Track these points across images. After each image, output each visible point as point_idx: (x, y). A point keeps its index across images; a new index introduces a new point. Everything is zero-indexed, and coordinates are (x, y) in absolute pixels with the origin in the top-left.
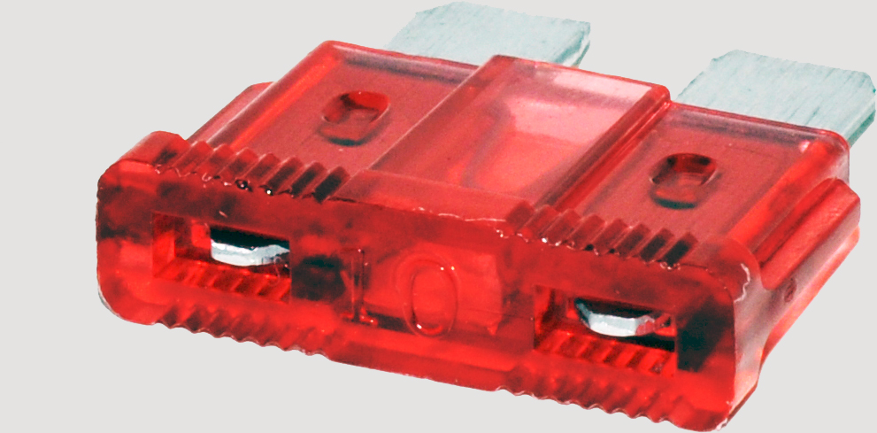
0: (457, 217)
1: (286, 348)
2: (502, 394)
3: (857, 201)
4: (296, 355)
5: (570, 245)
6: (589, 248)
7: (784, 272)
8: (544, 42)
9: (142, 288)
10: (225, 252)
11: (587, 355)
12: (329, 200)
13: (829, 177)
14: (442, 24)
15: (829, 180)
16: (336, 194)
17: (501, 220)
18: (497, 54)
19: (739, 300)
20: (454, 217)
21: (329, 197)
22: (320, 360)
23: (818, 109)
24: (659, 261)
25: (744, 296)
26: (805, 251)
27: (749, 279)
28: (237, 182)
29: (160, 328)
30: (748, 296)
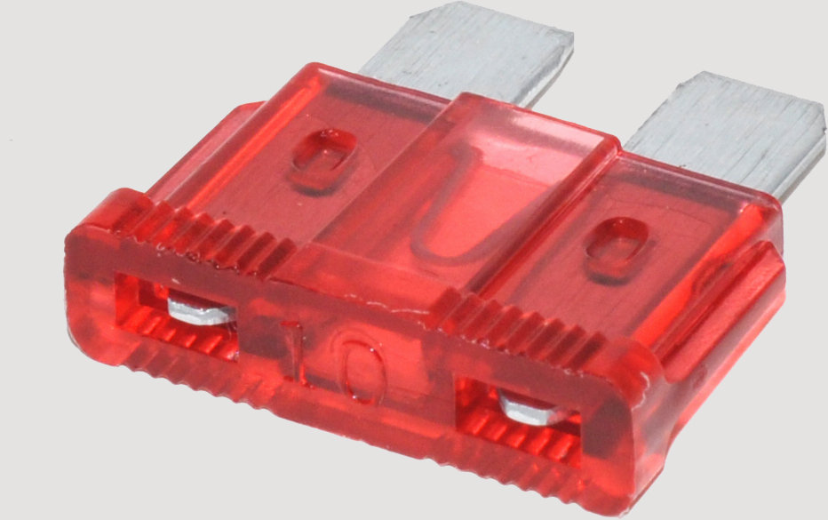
0: (384, 306)
1: (236, 401)
2: (429, 463)
3: (782, 270)
4: (244, 407)
5: (485, 343)
6: (502, 348)
7: (696, 359)
8: (524, 58)
9: (109, 330)
10: (180, 311)
11: (502, 441)
12: (271, 279)
13: (761, 239)
14: (432, 32)
15: (761, 242)
16: (276, 274)
17: (424, 313)
18: (465, 91)
19: (637, 406)
20: (381, 307)
21: (269, 276)
22: (266, 415)
23: (767, 151)
24: (564, 368)
25: (642, 402)
26: (721, 332)
27: (649, 385)
28: (188, 254)
29: (124, 370)
30: (648, 401)
